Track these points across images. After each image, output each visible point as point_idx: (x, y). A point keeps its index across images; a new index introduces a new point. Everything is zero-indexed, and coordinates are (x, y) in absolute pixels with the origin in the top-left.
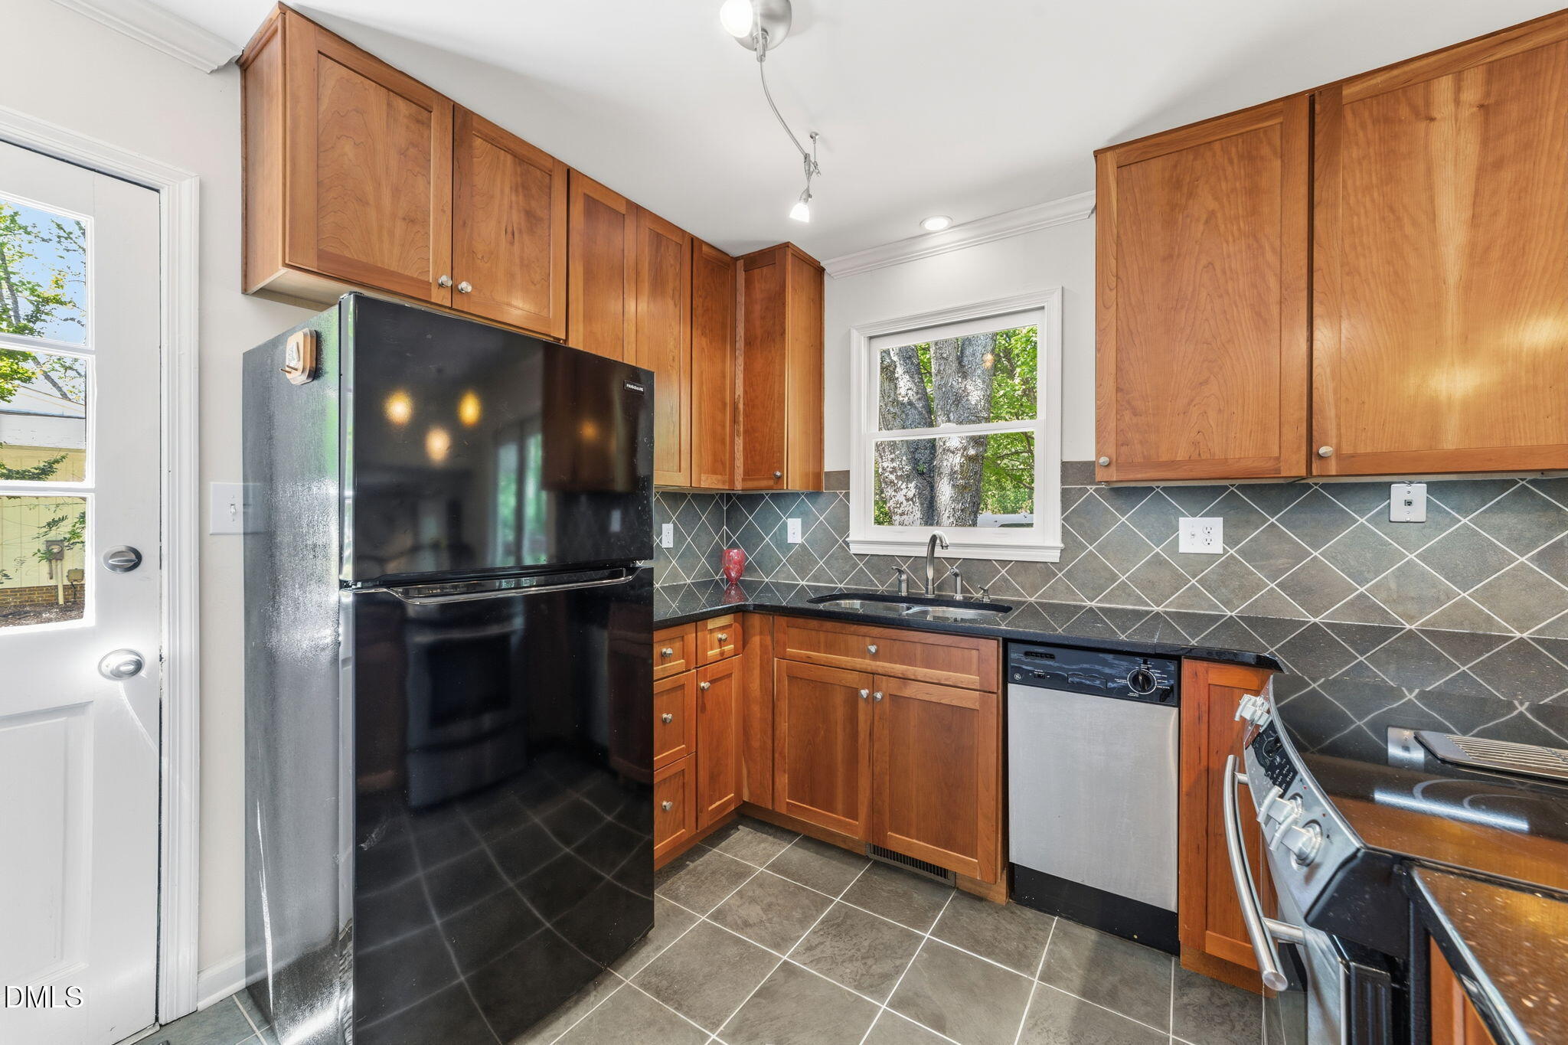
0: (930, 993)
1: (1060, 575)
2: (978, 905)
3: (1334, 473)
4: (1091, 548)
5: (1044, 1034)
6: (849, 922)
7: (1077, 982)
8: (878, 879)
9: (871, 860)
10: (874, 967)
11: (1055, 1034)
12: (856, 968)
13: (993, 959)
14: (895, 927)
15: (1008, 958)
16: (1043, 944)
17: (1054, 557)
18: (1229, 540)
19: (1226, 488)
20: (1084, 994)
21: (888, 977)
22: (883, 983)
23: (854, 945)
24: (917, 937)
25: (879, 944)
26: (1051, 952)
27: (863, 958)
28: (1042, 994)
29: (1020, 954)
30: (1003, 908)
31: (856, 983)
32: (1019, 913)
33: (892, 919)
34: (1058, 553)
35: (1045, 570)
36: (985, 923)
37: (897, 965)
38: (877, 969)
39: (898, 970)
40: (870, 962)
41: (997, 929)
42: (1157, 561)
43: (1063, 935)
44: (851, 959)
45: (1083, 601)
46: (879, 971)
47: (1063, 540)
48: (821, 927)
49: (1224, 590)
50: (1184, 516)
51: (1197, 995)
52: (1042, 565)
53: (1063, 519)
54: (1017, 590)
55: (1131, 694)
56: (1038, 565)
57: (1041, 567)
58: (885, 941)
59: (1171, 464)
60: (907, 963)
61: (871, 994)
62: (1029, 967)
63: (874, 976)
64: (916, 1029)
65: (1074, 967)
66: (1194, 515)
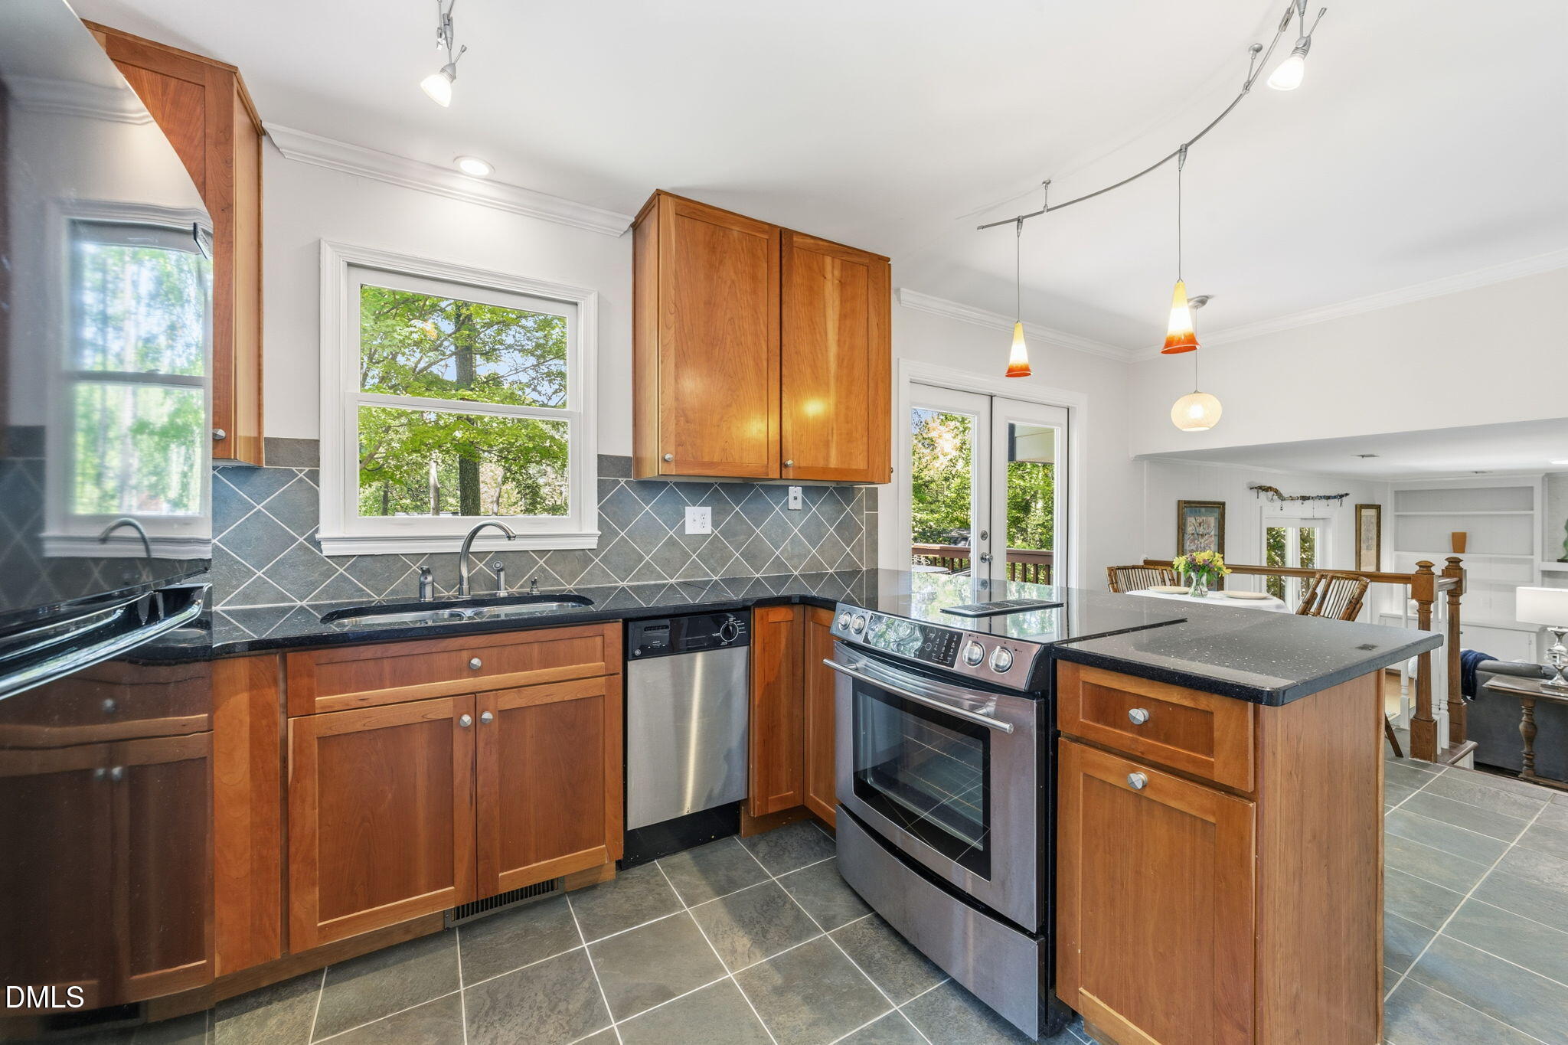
0: (636, 981)
1: (597, 560)
2: (597, 893)
3: (791, 478)
4: (622, 534)
5: (726, 936)
6: (500, 996)
7: (708, 889)
8: (484, 939)
9: (454, 928)
10: (570, 1007)
11: (730, 930)
12: (556, 1023)
13: (649, 920)
14: (550, 962)
15: (656, 911)
16: (666, 884)
17: (592, 543)
18: (715, 524)
19: (712, 485)
20: (719, 894)
21: (591, 1003)
22: (593, 1011)
23: (530, 1008)
24: (578, 954)
25: (554, 986)
26: (677, 886)
27: (552, 1010)
28: (699, 913)
29: (662, 901)
30: (616, 881)
31: (571, 1033)
32: (630, 876)
33: (540, 958)
34: (595, 540)
35: (582, 557)
36: (612, 901)
37: (587, 986)
38: (574, 1006)
39: (594, 991)
40: (562, 1006)
41: (628, 899)
42: (672, 542)
43: (672, 869)
44: (542, 1021)
45: (617, 582)
46: (578, 1005)
47: (599, 529)
48: (475, 1026)
49: (712, 561)
50: (690, 506)
51: (763, 847)
52: (581, 552)
53: (599, 508)
54: (557, 579)
55: (723, 644)
56: (577, 553)
57: (579, 555)
58: (555, 980)
59: (711, 464)
60: (594, 978)
61: (594, 1026)
62: (673, 905)
63: (578, 1013)
64: (655, 1014)
65: (698, 882)
66: (694, 505)
